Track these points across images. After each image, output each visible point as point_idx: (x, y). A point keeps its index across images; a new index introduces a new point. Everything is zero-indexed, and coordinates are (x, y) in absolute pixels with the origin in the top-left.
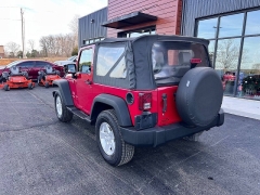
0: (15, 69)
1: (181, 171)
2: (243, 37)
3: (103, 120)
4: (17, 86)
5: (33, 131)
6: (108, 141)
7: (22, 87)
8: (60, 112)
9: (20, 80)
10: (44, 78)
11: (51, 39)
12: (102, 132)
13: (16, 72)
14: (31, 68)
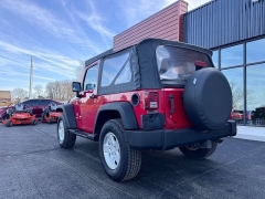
0: (19, 105)
1: (195, 185)
2: (245, 66)
3: (108, 131)
4: (19, 122)
5: (32, 156)
6: (112, 154)
7: (24, 123)
8: (62, 138)
9: (23, 116)
10: (48, 115)
11: (58, 85)
12: (106, 145)
13: (21, 109)
14: (36, 106)
